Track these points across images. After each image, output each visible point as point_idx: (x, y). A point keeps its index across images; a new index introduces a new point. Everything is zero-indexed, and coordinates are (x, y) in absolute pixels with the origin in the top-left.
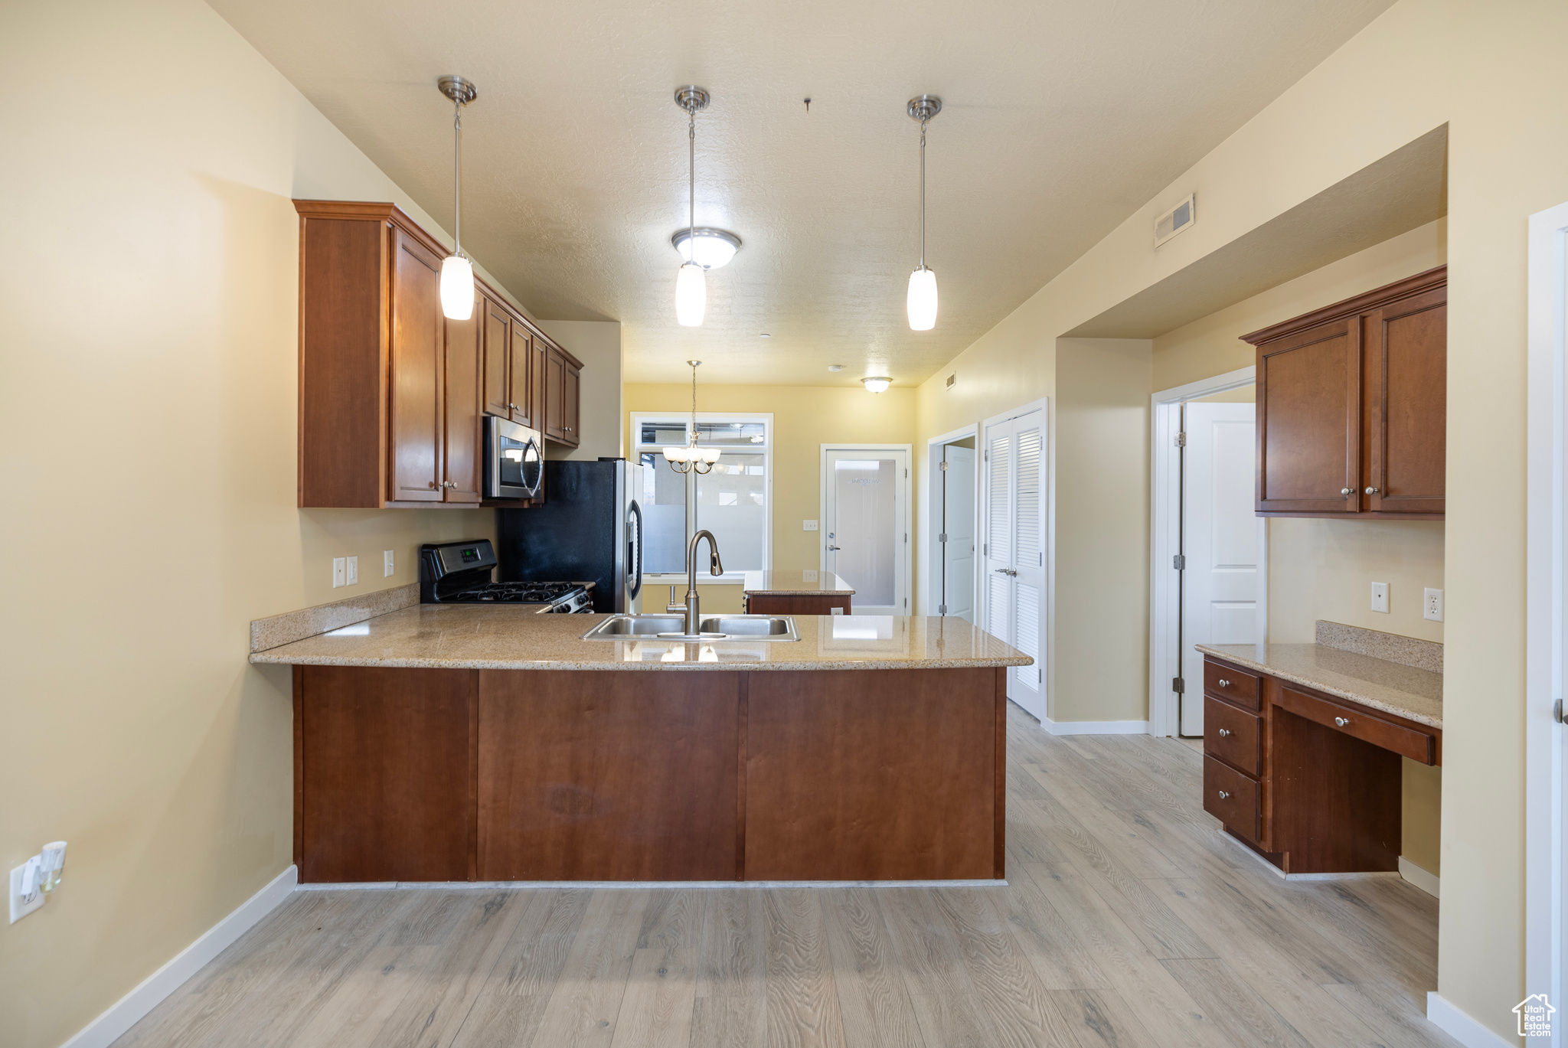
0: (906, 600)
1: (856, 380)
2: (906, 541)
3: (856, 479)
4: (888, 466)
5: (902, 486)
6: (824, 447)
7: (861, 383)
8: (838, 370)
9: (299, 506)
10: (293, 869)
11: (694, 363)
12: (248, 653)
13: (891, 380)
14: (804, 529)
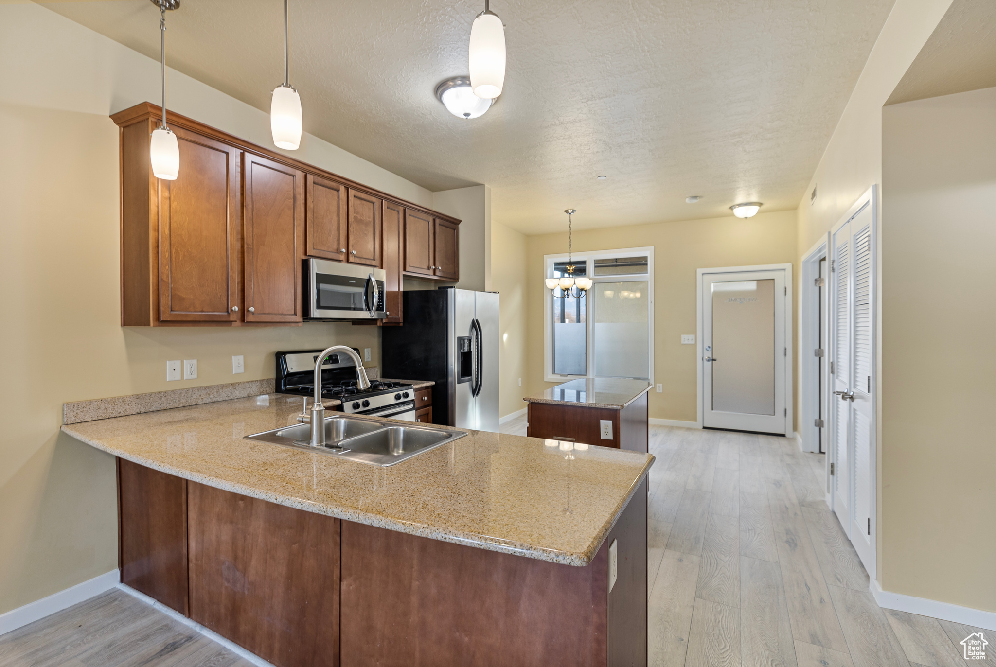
0: (786, 410)
1: (724, 208)
2: (785, 355)
3: (733, 299)
4: (767, 284)
5: (783, 304)
6: (700, 271)
7: (730, 210)
8: (695, 201)
9: (121, 326)
10: (117, 572)
11: (570, 211)
12: (61, 424)
13: (760, 204)
14: (682, 342)
